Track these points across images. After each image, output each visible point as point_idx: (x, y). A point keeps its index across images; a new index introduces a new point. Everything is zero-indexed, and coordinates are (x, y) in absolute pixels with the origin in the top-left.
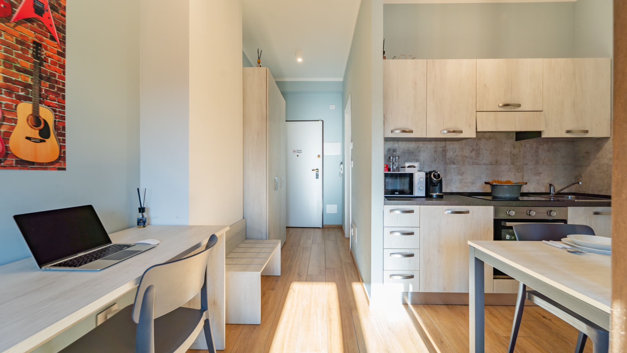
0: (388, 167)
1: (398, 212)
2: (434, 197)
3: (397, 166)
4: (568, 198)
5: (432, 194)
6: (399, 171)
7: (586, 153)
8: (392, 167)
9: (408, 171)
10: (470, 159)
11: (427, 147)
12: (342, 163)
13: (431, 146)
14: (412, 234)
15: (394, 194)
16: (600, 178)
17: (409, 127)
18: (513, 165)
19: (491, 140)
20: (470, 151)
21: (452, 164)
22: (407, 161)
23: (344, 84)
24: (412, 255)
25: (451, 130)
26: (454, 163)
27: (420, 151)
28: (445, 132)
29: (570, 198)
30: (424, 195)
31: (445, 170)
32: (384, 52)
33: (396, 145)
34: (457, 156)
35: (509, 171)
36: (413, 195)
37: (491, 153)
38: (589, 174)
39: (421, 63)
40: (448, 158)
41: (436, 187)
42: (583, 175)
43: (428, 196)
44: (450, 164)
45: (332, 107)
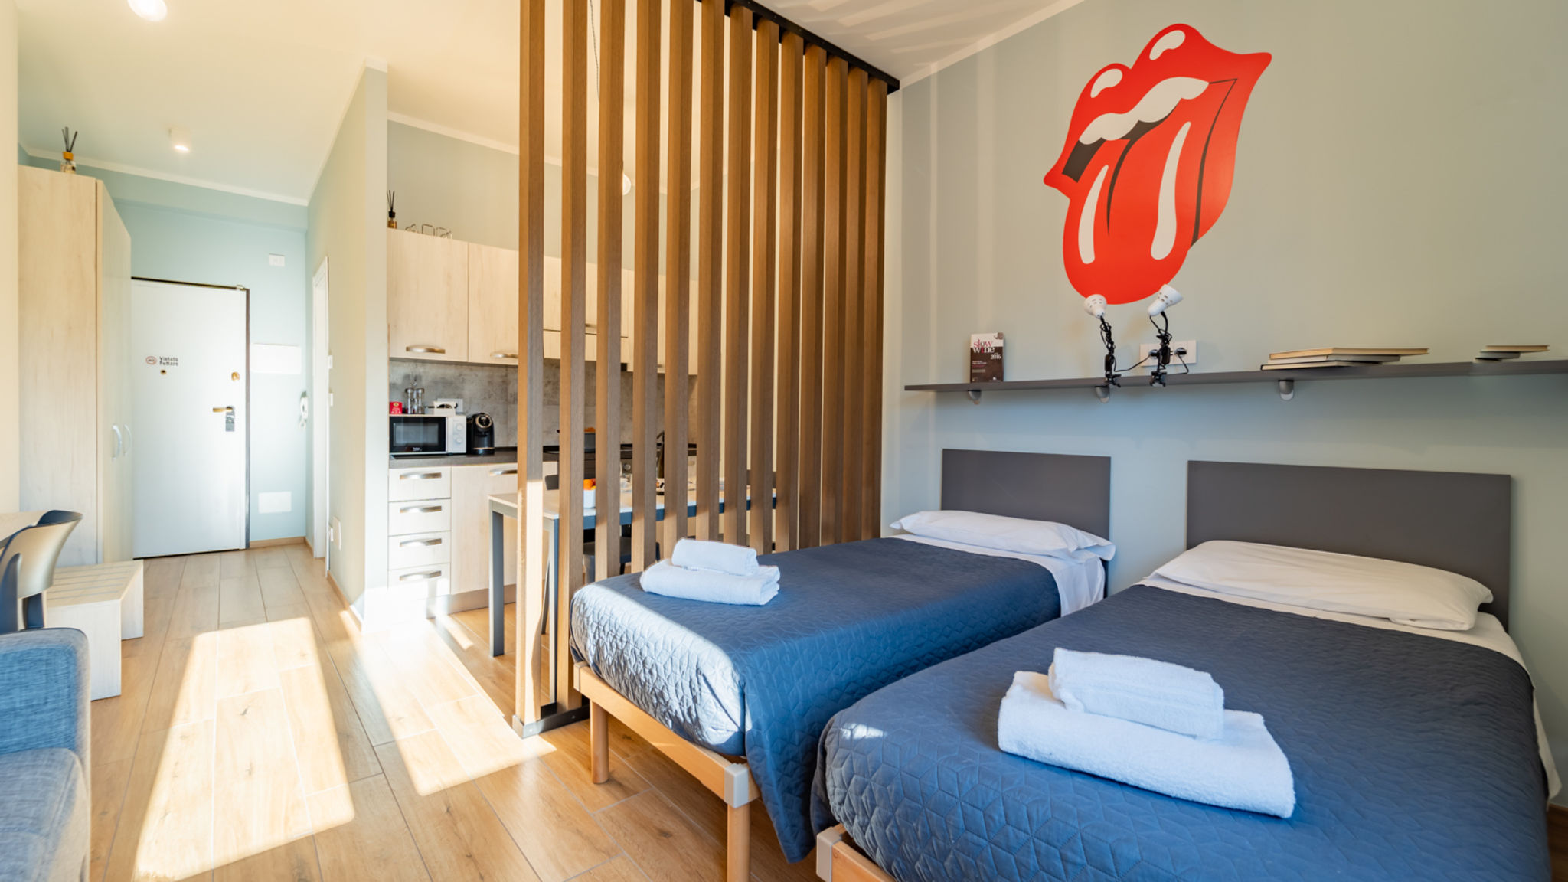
0: (403, 406)
1: (416, 477)
2: (481, 452)
3: (420, 405)
5: (478, 449)
6: (424, 414)
8: (411, 407)
9: (438, 413)
11: (477, 376)
12: (304, 395)
13: (482, 374)
14: (438, 508)
15: (412, 450)
17: (438, 346)
22: (441, 396)
23: (312, 212)
24: (438, 541)
25: (509, 354)
27: (463, 381)
28: (500, 356)
30: (464, 451)
31: (506, 412)
32: (392, 214)
33: (420, 370)
36: (444, 450)
39: (458, 246)
41: (483, 438)
43: (471, 451)
44: (513, 403)
45: (277, 262)
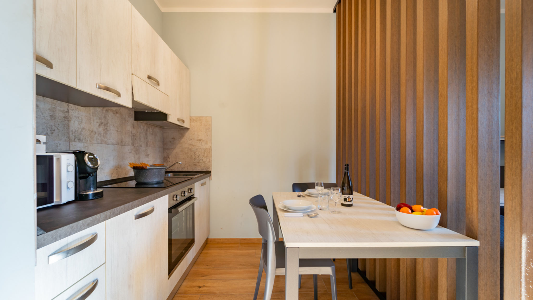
4: (168, 175)
5: (88, 193)
7: (173, 138)
10: (99, 135)
16: (183, 158)
18: (133, 146)
19: (117, 115)
20: (98, 124)
21: (78, 141)
26: (79, 140)
29: (169, 176)
30: (73, 198)
34: (83, 129)
35: (131, 153)
36: (53, 202)
37: (117, 131)
38: (175, 155)
40: (72, 131)
42: (170, 156)
43: (79, 198)
44: (75, 141)
